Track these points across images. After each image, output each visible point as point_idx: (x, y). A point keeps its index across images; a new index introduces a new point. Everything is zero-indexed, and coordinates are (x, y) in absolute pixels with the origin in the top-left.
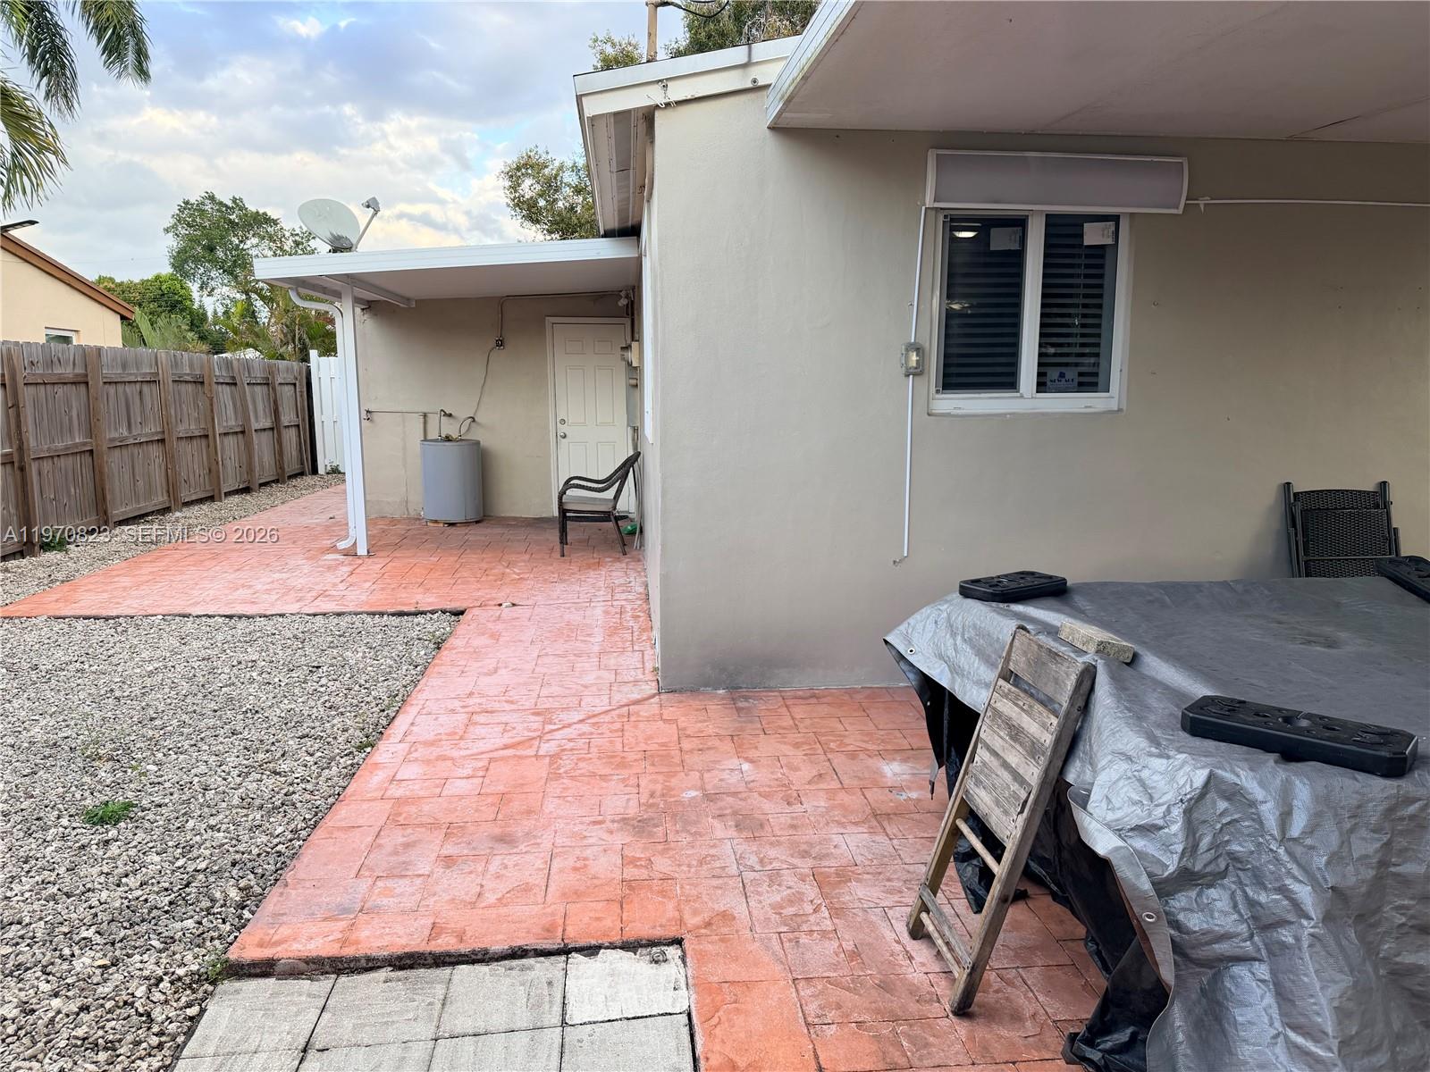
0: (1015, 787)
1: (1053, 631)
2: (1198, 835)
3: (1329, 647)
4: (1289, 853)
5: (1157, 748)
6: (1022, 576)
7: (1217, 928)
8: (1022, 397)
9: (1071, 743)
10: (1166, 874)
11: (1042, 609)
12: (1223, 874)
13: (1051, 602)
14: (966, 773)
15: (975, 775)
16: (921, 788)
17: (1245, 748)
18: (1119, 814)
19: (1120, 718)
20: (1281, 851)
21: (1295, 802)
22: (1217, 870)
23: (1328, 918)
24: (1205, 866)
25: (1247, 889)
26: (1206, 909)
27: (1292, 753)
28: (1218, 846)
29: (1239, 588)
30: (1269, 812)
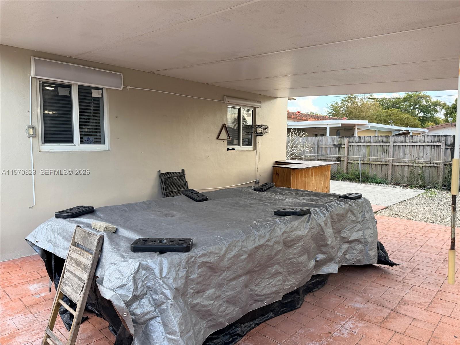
0: (79, 283)
1: (89, 226)
2: (137, 284)
3: (172, 217)
4: (163, 281)
5: (123, 259)
6: (78, 208)
7: (145, 311)
8: (75, 145)
9: (97, 263)
10: (129, 299)
11: (86, 218)
12: (146, 294)
13: (89, 215)
14: (61, 282)
15: (65, 282)
16: (46, 291)
17: (149, 253)
18: (113, 284)
19: (112, 251)
20: (161, 282)
21: (164, 266)
22: (144, 293)
23: (174, 298)
24: (140, 293)
25: (153, 296)
26: (141, 306)
27: (162, 251)
28: (144, 285)
29: (148, 203)
30: (157, 271)
